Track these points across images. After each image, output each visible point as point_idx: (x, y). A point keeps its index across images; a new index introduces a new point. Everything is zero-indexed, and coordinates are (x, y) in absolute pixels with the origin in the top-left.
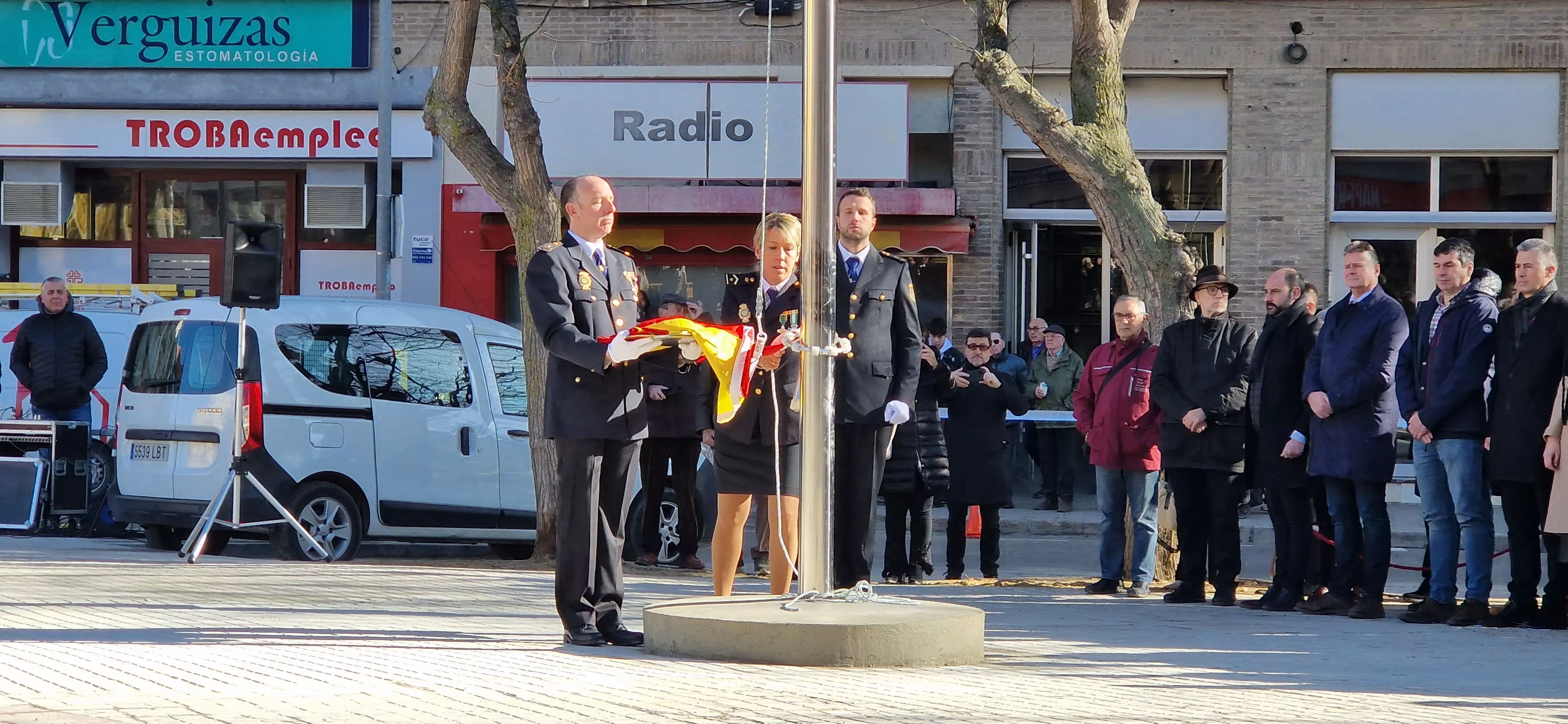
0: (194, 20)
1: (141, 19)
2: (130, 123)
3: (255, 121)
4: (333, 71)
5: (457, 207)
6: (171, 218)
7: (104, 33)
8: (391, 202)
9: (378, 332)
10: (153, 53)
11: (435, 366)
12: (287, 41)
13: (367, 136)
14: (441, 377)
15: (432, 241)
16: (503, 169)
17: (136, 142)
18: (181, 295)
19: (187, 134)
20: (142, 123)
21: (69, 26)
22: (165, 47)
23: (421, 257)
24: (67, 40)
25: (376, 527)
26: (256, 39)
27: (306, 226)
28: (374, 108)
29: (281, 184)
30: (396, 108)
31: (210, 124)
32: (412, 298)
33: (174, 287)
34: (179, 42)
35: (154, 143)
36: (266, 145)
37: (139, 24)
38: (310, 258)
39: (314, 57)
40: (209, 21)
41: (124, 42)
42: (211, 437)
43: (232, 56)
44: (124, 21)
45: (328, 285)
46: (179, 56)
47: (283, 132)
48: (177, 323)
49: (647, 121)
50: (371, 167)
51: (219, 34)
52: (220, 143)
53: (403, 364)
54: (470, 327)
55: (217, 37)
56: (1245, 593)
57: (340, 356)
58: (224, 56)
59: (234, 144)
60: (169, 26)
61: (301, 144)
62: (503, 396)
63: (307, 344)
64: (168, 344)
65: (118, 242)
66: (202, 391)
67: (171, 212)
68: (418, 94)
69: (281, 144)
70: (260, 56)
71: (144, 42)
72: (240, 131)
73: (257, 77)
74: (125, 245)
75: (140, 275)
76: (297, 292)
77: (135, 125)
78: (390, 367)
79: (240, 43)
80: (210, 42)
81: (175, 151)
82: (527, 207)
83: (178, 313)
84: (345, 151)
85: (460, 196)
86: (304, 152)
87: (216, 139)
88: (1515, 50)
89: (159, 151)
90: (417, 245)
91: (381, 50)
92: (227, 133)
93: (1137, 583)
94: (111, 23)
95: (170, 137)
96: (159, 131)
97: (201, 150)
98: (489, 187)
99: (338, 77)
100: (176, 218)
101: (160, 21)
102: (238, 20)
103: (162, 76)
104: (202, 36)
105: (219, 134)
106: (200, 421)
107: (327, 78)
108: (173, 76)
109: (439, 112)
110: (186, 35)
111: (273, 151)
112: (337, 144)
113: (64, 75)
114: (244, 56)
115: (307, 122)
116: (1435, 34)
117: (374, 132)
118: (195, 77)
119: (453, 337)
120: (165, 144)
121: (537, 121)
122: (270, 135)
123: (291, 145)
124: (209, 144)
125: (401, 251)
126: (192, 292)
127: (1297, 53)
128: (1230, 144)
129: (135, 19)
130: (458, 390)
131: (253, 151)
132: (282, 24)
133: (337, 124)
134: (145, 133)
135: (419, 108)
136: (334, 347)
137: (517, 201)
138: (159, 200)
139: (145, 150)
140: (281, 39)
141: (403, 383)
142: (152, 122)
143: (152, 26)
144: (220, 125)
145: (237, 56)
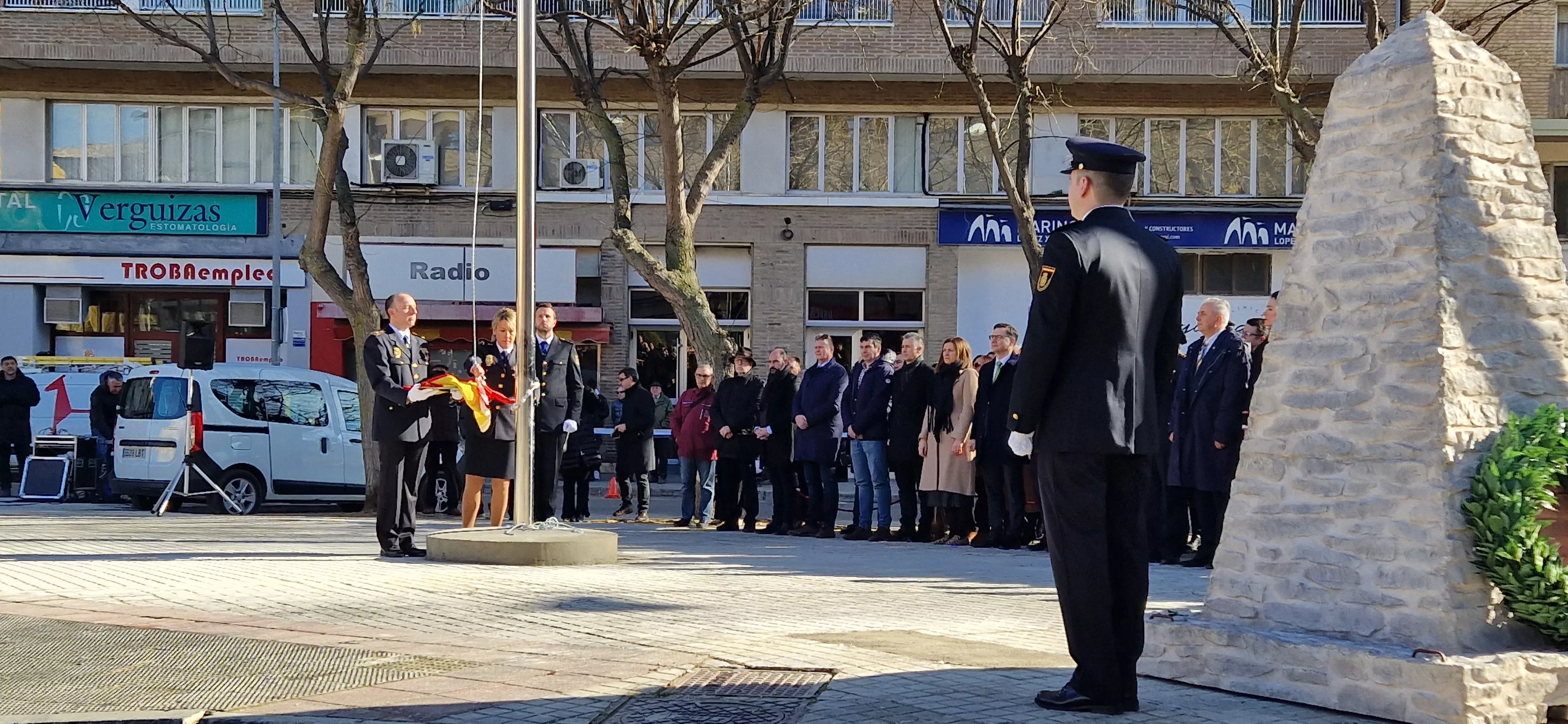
0: (163, 206)
1: (130, 206)
2: (123, 265)
3: (199, 264)
4: (245, 237)
5: (319, 315)
6: (149, 321)
7: (108, 212)
8: (280, 311)
9: (273, 384)
10: (136, 224)
11: (307, 404)
12: (218, 218)
13: (266, 274)
14: (310, 409)
15: (304, 333)
16: (347, 292)
17: (127, 275)
18: (154, 363)
19: (158, 271)
20: (131, 265)
21: (87, 208)
22: (145, 221)
23: (299, 343)
24: (86, 216)
25: (270, 494)
26: (200, 217)
27: (230, 324)
28: (270, 258)
29: (214, 302)
30: (283, 258)
31: (172, 266)
32: (293, 364)
33: (149, 359)
34: (153, 219)
35: (138, 277)
36: (205, 278)
37: (129, 208)
38: (232, 344)
39: (234, 228)
40: (172, 207)
41: (120, 218)
42: (172, 444)
43: (185, 227)
44: (120, 206)
45: (243, 359)
46: (152, 226)
47: (215, 271)
48: (151, 378)
49: (429, 268)
50: (268, 291)
51: (177, 214)
52: (177, 277)
53: (287, 403)
54: (327, 381)
55: (177, 216)
56: (761, 526)
57: (250, 397)
58: (181, 227)
59: (186, 277)
60: (148, 210)
61: (226, 278)
62: (347, 421)
63: (230, 391)
64: (146, 390)
65: (116, 333)
66: (166, 418)
67: (149, 317)
68: (296, 250)
69: (214, 277)
70: (202, 227)
71: (132, 218)
72: (190, 270)
73: (200, 239)
74: (121, 335)
75: (129, 352)
76: (224, 361)
77: (127, 266)
78: (279, 404)
79: (190, 220)
80: (172, 219)
81: (150, 281)
82: (360, 313)
83: (152, 372)
84: (252, 282)
85: (321, 309)
86: (229, 282)
87: (175, 274)
88: (903, 235)
89: (141, 281)
90: (296, 336)
91: (274, 225)
92: (182, 271)
93: (702, 521)
94: (112, 207)
95: (148, 273)
96: (141, 270)
97: (166, 281)
98: (338, 302)
99: (248, 239)
100: (151, 320)
101: (142, 207)
102: (189, 207)
103: (142, 238)
104: (167, 215)
105: (177, 271)
106: (165, 435)
107: (242, 241)
108: (149, 237)
109: (308, 260)
110: (157, 214)
111: (210, 281)
112: (248, 278)
113: (83, 237)
114: (192, 227)
115: (230, 265)
116: (862, 225)
117: (271, 271)
118: (162, 239)
119: (317, 387)
120: (145, 277)
121: (366, 265)
122: (208, 272)
123: (220, 277)
124: (172, 277)
125: (286, 339)
126: (161, 361)
127: (788, 235)
128: (752, 284)
129: (127, 205)
130: (321, 417)
131: (198, 281)
132: (215, 209)
133: (248, 267)
134: (132, 271)
135: (296, 258)
136: (246, 392)
137: (355, 310)
138: (141, 310)
139: (132, 280)
140: (214, 217)
141: (287, 413)
142: (137, 265)
143: (137, 210)
144: (178, 266)
145: (188, 227)
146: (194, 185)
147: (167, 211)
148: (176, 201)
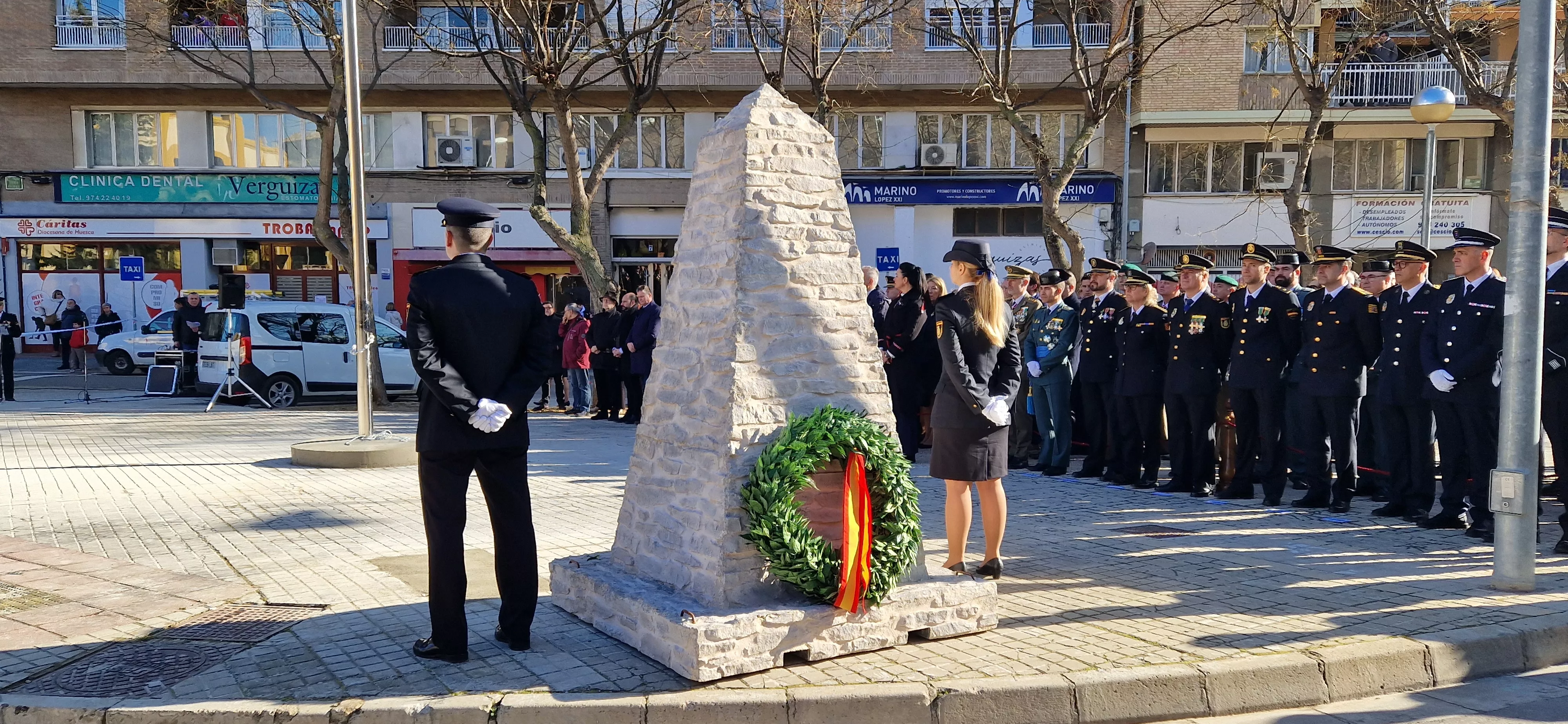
0: (289, 184)
1: (267, 184)
2: (264, 225)
7: (251, 188)
10: (272, 197)
15: (389, 270)
17: (267, 231)
19: (288, 229)
20: (269, 225)
21: (237, 186)
22: (277, 194)
23: (386, 277)
24: (237, 192)
31: (297, 225)
34: (283, 192)
35: (274, 232)
40: (294, 184)
41: (261, 192)
43: (303, 198)
44: (260, 184)
46: (282, 198)
51: (298, 189)
58: (301, 198)
59: (307, 233)
60: (279, 186)
71: (269, 192)
72: (309, 228)
73: (315, 207)
74: (269, 272)
77: (267, 225)
79: (308, 193)
80: (295, 192)
81: (283, 235)
87: (299, 230)
89: (277, 236)
90: (383, 272)
92: (303, 227)
94: (254, 184)
95: (281, 229)
96: (276, 227)
97: (294, 235)
101: (275, 185)
102: (305, 184)
103: (277, 206)
104: (292, 190)
105: (301, 229)
108: (281, 206)
110: (286, 189)
113: (236, 206)
114: (309, 198)
118: (289, 206)
124: (297, 232)
129: (264, 183)
134: (271, 228)
139: (271, 235)
142: (273, 224)
143: (272, 186)
144: (301, 225)
145: (307, 198)
146: (309, 169)
147: (292, 187)
148: (300, 179)
